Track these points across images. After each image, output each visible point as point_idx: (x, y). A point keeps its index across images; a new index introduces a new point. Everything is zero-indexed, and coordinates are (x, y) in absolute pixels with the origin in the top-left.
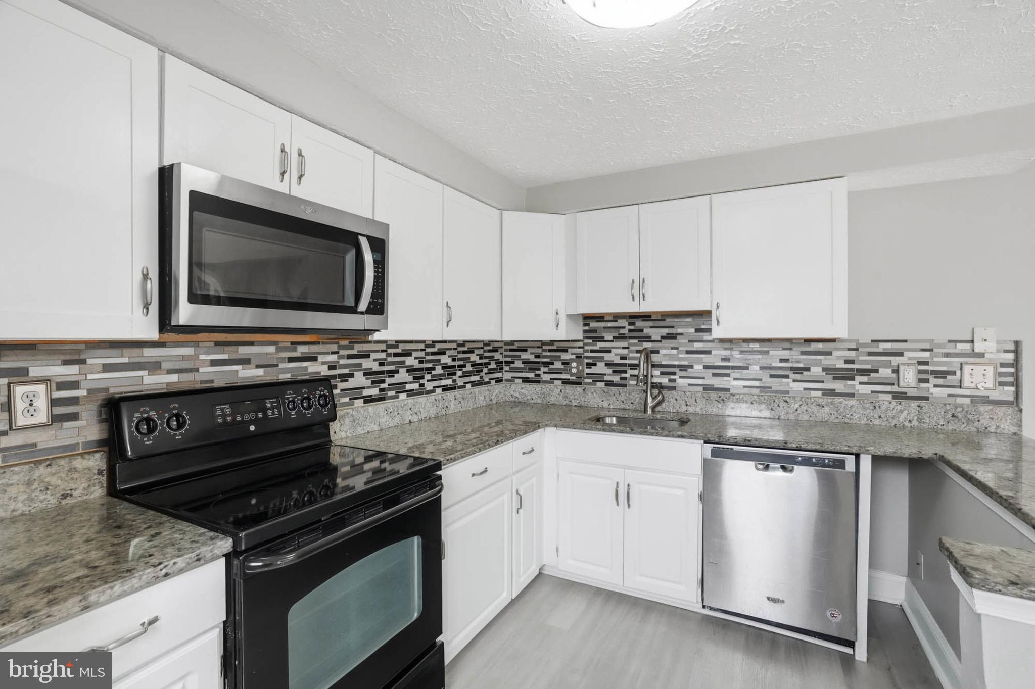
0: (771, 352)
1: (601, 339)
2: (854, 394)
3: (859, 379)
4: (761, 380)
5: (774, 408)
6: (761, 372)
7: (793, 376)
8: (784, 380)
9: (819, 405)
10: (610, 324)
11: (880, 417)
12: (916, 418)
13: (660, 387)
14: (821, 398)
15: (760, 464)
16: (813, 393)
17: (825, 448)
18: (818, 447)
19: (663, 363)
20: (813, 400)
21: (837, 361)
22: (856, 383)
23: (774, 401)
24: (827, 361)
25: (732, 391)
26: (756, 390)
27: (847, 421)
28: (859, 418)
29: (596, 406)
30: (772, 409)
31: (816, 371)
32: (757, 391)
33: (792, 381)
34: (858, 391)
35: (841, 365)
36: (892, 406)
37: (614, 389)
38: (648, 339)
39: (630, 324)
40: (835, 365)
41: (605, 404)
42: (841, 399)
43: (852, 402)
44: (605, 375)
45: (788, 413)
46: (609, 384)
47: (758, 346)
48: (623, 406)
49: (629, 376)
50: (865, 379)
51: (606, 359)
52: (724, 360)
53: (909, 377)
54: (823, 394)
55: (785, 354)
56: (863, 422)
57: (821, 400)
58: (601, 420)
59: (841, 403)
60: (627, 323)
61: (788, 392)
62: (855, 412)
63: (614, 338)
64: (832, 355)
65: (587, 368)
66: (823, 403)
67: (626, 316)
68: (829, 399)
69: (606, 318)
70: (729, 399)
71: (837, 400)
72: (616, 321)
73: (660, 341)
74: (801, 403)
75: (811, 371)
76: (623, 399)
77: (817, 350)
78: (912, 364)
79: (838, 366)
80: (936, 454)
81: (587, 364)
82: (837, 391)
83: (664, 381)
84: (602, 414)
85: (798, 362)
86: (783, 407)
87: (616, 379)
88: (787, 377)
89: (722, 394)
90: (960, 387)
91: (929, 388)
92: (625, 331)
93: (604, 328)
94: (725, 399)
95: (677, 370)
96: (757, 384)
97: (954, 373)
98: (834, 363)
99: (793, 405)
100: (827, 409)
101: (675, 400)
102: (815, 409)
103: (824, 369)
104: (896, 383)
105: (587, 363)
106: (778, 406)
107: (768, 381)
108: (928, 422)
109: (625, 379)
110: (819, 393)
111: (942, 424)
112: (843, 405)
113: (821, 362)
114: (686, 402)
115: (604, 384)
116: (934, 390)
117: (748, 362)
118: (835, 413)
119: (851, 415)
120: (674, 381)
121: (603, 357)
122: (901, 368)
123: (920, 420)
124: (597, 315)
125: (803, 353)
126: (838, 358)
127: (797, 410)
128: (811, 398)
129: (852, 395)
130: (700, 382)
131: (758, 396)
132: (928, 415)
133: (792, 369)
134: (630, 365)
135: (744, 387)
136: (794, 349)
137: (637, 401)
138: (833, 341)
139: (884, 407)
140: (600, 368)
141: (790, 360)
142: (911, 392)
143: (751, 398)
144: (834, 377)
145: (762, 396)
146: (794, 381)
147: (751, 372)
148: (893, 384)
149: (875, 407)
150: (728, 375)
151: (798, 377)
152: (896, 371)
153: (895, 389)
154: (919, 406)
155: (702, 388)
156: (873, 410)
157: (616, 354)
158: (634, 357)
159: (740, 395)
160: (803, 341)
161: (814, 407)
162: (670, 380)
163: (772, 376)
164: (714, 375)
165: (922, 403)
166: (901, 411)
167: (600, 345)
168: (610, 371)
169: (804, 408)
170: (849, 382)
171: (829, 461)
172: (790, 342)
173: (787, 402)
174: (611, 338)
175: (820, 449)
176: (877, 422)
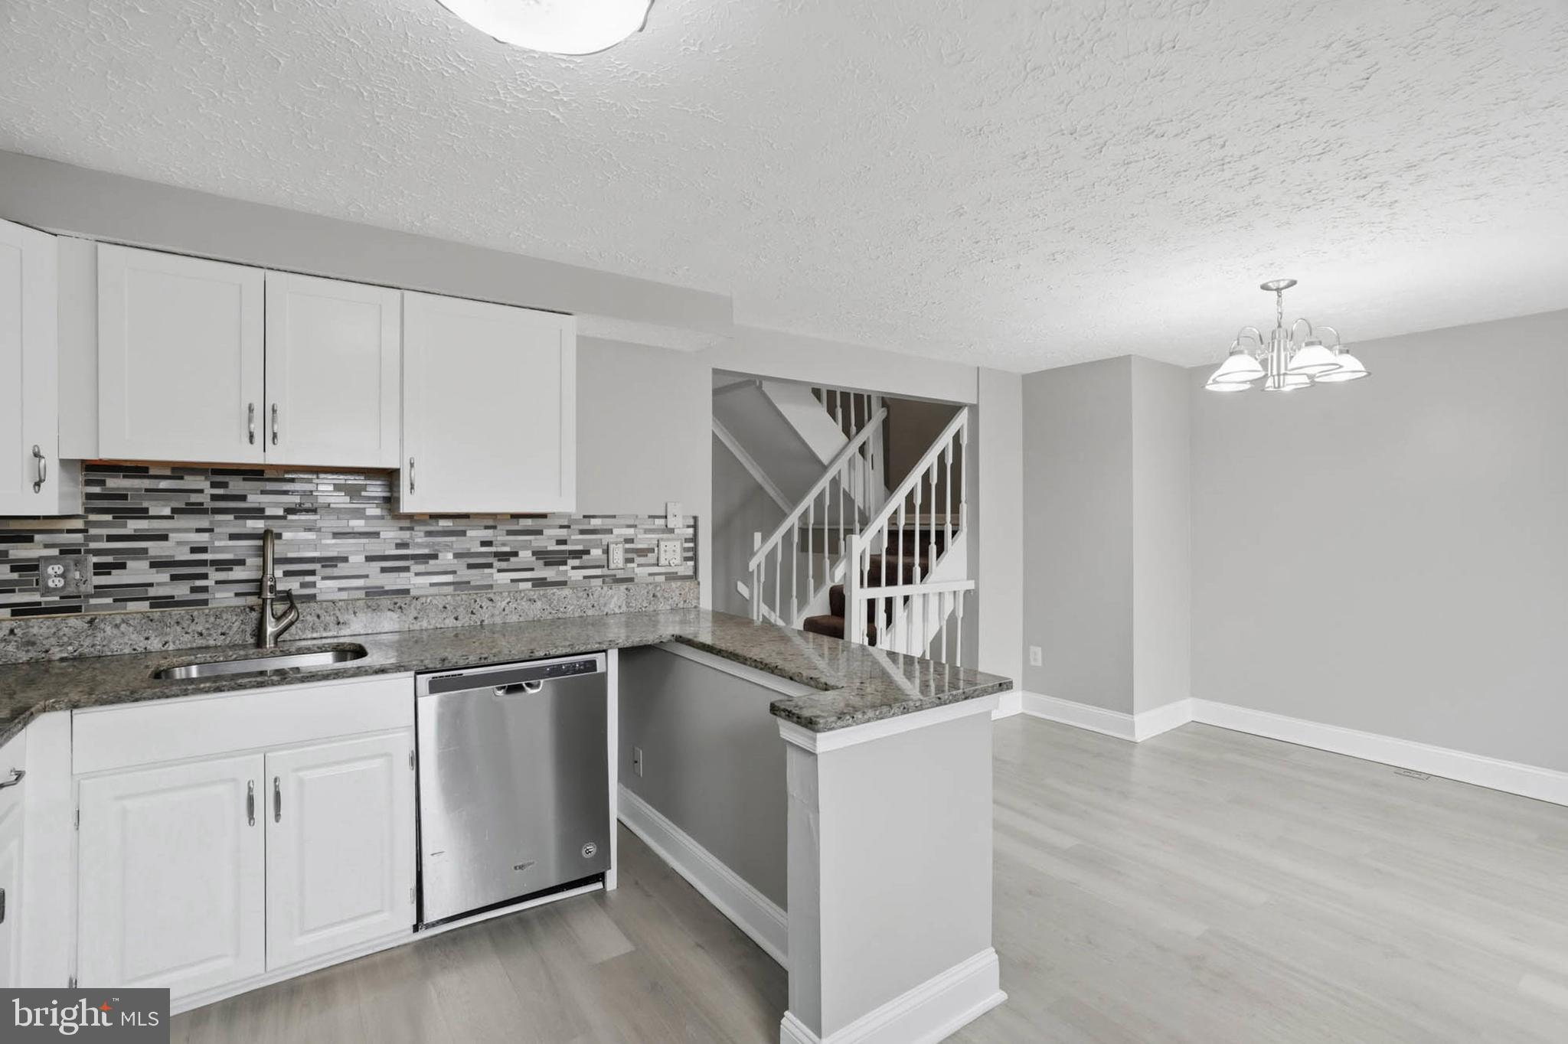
0: (469, 533)
1: (142, 513)
2: (566, 582)
3: (572, 562)
4: (454, 572)
5: (474, 611)
6: (456, 561)
7: (497, 564)
8: (487, 571)
9: (530, 600)
10: (163, 484)
11: (593, 606)
12: (624, 602)
13: (287, 596)
14: (531, 590)
15: (499, 689)
16: (523, 586)
17: (576, 649)
18: (568, 650)
19: (291, 555)
20: (523, 595)
21: (547, 542)
22: (567, 568)
23: (476, 601)
24: (538, 542)
25: (413, 593)
26: (445, 588)
27: (560, 615)
28: (573, 610)
29: (127, 651)
30: (472, 613)
31: (525, 555)
32: (450, 589)
33: (496, 570)
34: (570, 577)
35: (553, 547)
36: (603, 592)
37: (177, 612)
38: (258, 513)
39: (214, 485)
40: (546, 547)
41: (155, 644)
42: (555, 590)
43: (566, 592)
44: (151, 585)
45: (493, 616)
46: (158, 602)
47: (451, 524)
48: (200, 642)
49: (213, 583)
50: (576, 562)
51: (151, 553)
52: (399, 546)
53: (618, 556)
54: (533, 586)
55: (488, 534)
56: (577, 615)
57: (532, 593)
58: (163, 674)
59: (554, 594)
60: (208, 484)
61: (491, 587)
62: (569, 603)
63: (174, 511)
64: (542, 534)
65: (95, 574)
66: (535, 597)
67: (207, 470)
68: (541, 591)
69: (152, 472)
70: (410, 605)
71: (550, 590)
72: (182, 478)
73: (284, 518)
74: (509, 599)
75: (520, 556)
76: (200, 629)
77: (526, 528)
78: (620, 543)
79: (549, 548)
80: (673, 636)
81: (96, 566)
82: (548, 580)
83: (293, 585)
84: (164, 664)
85: (504, 545)
86: (487, 608)
87: (182, 590)
88: (490, 566)
89: (400, 600)
90: (658, 565)
91: (633, 568)
92: (204, 499)
93: (147, 490)
94: (403, 605)
95: (317, 566)
96: (449, 578)
97: (652, 550)
98: (546, 545)
99: (499, 604)
100: (539, 603)
101: (316, 618)
102: (525, 604)
103: (534, 553)
104: (606, 566)
105: (94, 564)
106: (481, 607)
107: (465, 574)
108: (634, 605)
109: (205, 589)
110: (529, 585)
111: (645, 605)
112: (556, 597)
113: (531, 544)
114: (337, 617)
115: (147, 603)
116: (638, 570)
117: (436, 548)
118: (548, 607)
119: (565, 608)
120: (313, 585)
121: (145, 551)
122: (612, 547)
123: (628, 605)
124: (128, 464)
125: (510, 533)
126: (550, 538)
127: (504, 610)
128: (520, 592)
129: (564, 583)
130: (360, 583)
131: (453, 595)
132: (634, 598)
133: (497, 555)
134: (214, 563)
135: (432, 585)
136: (498, 528)
137: (235, 628)
138: (544, 516)
139: (596, 594)
140: (137, 572)
141: (494, 543)
142: (620, 574)
143: (444, 600)
144: (545, 562)
145: (458, 595)
146: (499, 571)
147: (442, 563)
148: (603, 567)
149: (588, 595)
150: (407, 569)
151: (504, 565)
152: (607, 551)
153: (605, 571)
154: (627, 589)
155: (364, 592)
156: (586, 599)
157: (179, 543)
158: (223, 548)
159: (427, 596)
160: (509, 517)
161: (524, 603)
162: (303, 585)
163: (470, 566)
164: (384, 570)
165: (630, 585)
166: (612, 597)
167: (133, 526)
168: (164, 576)
169: (513, 605)
170: (562, 568)
171: (580, 665)
172: (492, 520)
173: (491, 600)
174: (167, 511)
175: (571, 652)
176: (590, 613)
